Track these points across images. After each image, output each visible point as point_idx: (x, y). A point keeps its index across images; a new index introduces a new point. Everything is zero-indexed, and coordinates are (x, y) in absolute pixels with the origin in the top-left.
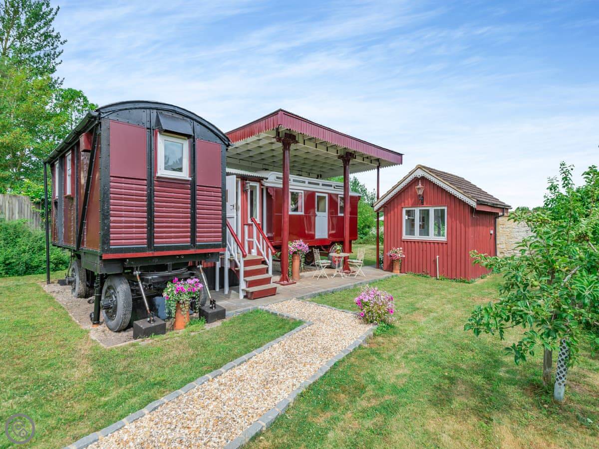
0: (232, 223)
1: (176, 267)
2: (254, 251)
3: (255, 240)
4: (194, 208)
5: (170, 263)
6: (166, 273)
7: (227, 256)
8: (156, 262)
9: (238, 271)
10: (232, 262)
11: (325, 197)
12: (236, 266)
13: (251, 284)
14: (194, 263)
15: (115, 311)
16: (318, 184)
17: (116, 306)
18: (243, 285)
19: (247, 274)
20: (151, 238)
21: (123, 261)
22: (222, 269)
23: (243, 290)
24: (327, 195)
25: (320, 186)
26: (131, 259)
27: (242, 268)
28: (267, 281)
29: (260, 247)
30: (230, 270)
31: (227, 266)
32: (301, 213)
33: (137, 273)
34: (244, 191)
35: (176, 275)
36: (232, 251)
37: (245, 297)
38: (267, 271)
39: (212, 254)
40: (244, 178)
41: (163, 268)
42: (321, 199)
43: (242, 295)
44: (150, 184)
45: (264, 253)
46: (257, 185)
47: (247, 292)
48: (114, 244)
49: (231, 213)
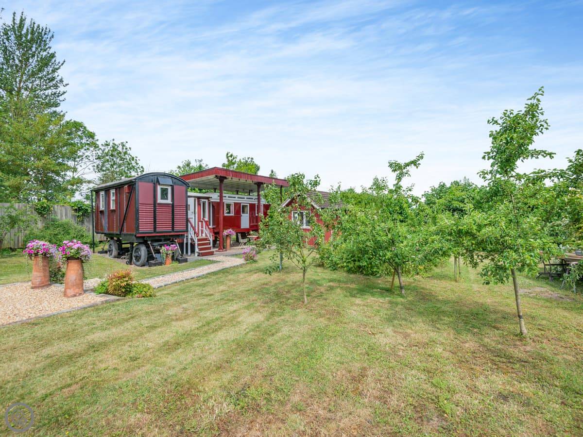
0: (192, 221)
1: (165, 240)
2: (204, 235)
3: (204, 229)
4: (173, 215)
5: (163, 239)
6: (161, 243)
7: (190, 237)
8: (157, 238)
9: (194, 244)
10: (192, 239)
11: (247, 206)
12: (194, 241)
13: (201, 249)
14: (173, 239)
15: (140, 257)
16: (244, 198)
17: (141, 256)
18: (197, 250)
19: (199, 245)
20: (155, 228)
21: (144, 237)
22: (187, 244)
23: (197, 252)
24: (248, 204)
25: (245, 199)
26: (147, 237)
27: (196, 243)
28: (209, 248)
29: (207, 232)
30: (191, 244)
31: (189, 242)
32: (232, 214)
33: (149, 242)
34: (199, 204)
35: (166, 244)
36: (191, 234)
37: (198, 256)
38: (210, 244)
39: (182, 235)
40: (199, 198)
41: (160, 241)
42: (244, 207)
43: (196, 254)
44: (155, 206)
45: (209, 235)
46: (207, 201)
47: (199, 253)
48: (141, 230)
49: (191, 215)
